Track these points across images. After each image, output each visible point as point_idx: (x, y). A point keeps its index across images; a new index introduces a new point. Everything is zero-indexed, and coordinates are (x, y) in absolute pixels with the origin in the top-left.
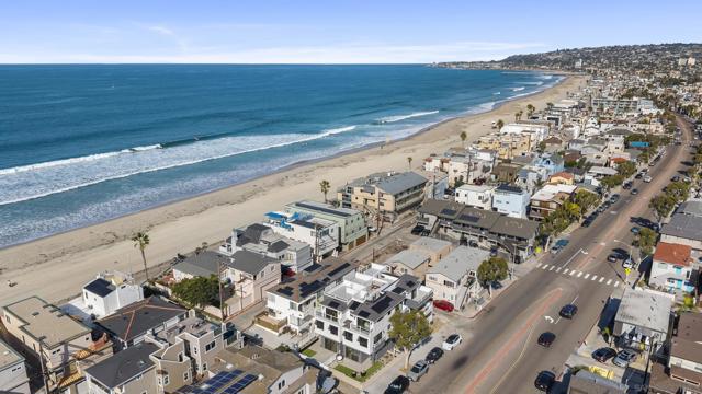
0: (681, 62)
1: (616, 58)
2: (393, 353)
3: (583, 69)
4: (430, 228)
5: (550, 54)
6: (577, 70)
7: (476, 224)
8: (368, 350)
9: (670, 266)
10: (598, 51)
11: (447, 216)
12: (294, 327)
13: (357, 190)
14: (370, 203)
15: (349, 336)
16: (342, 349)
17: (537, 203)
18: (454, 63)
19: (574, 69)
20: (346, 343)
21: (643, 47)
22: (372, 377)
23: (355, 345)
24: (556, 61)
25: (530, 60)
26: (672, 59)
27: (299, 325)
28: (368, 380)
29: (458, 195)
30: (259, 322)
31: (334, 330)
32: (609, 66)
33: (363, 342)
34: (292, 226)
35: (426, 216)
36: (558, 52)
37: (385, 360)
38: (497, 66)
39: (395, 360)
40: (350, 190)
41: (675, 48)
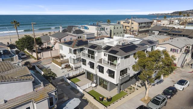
2: (136, 87)
7: (181, 34)
8: (115, 81)
12: (72, 65)
13: (122, 23)
14: (127, 28)
15: (101, 69)
16: (96, 79)
20: (100, 74)
22: (116, 103)
23: (105, 76)
27: (74, 63)
28: (112, 105)
31: (92, 65)
33: (111, 74)
37: (128, 90)
38: (170, 14)
39: (136, 92)
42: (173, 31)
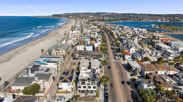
0: (90, 16)
1: (77, 16)
3: (72, 18)
4: (77, 57)
5: (63, 14)
6: (71, 18)
7: (89, 54)
9: (128, 56)
10: (73, 14)
11: (81, 53)
13: (54, 51)
14: (58, 54)
16: (87, 92)
17: (96, 48)
18: (39, 16)
19: (70, 18)
20: (89, 89)
21: (82, 13)
23: (92, 89)
24: (65, 16)
25: (59, 15)
26: (88, 16)
29: (77, 48)
30: (58, 92)
31: (84, 87)
32: (77, 17)
33: (94, 87)
34: (47, 63)
35: (75, 54)
36: (65, 14)
38: (51, 17)
40: (51, 51)
41: (88, 13)
42: (84, 53)
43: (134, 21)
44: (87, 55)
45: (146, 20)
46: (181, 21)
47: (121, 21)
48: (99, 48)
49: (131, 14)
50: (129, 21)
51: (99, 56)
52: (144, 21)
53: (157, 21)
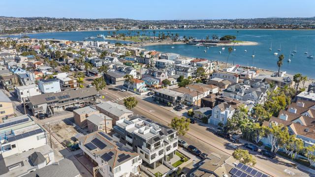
4: (44, 112)
7: (71, 98)
11: (52, 101)
17: (67, 83)
29: (22, 93)
42: (61, 98)
43: (60, 31)
44: (68, 100)
45: (81, 29)
46: (130, 28)
47: (34, 32)
48: (75, 81)
49: (45, 19)
50: (50, 31)
51: (93, 96)
52: (77, 30)
53: (98, 29)
